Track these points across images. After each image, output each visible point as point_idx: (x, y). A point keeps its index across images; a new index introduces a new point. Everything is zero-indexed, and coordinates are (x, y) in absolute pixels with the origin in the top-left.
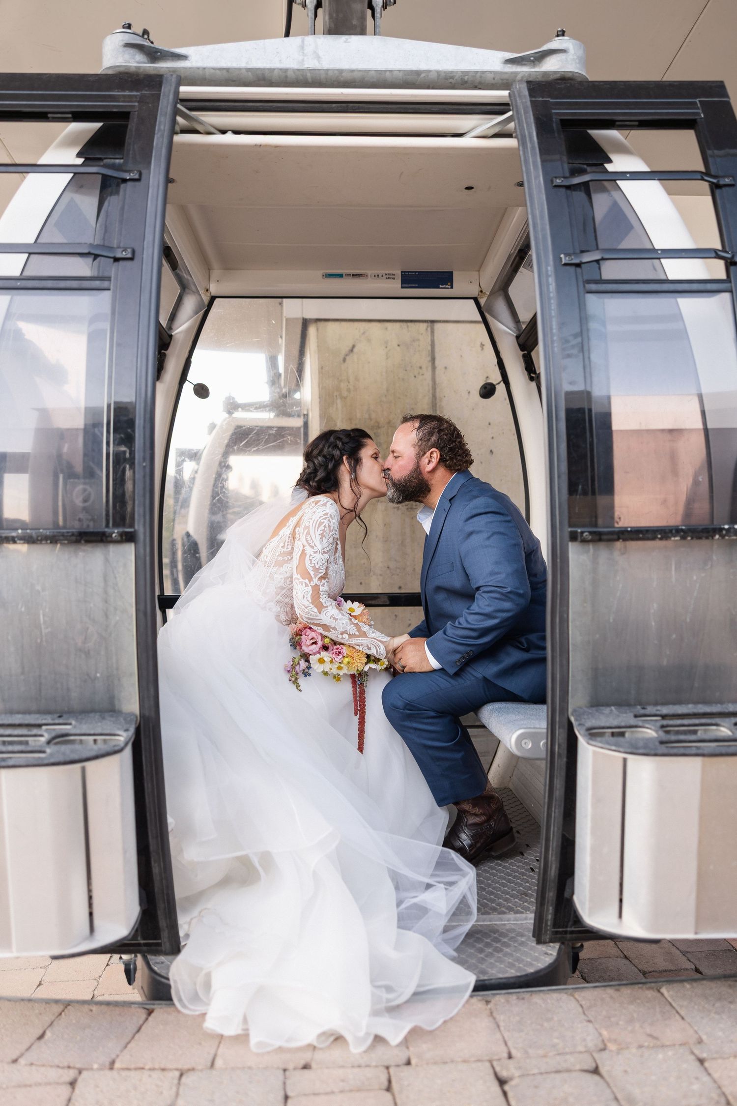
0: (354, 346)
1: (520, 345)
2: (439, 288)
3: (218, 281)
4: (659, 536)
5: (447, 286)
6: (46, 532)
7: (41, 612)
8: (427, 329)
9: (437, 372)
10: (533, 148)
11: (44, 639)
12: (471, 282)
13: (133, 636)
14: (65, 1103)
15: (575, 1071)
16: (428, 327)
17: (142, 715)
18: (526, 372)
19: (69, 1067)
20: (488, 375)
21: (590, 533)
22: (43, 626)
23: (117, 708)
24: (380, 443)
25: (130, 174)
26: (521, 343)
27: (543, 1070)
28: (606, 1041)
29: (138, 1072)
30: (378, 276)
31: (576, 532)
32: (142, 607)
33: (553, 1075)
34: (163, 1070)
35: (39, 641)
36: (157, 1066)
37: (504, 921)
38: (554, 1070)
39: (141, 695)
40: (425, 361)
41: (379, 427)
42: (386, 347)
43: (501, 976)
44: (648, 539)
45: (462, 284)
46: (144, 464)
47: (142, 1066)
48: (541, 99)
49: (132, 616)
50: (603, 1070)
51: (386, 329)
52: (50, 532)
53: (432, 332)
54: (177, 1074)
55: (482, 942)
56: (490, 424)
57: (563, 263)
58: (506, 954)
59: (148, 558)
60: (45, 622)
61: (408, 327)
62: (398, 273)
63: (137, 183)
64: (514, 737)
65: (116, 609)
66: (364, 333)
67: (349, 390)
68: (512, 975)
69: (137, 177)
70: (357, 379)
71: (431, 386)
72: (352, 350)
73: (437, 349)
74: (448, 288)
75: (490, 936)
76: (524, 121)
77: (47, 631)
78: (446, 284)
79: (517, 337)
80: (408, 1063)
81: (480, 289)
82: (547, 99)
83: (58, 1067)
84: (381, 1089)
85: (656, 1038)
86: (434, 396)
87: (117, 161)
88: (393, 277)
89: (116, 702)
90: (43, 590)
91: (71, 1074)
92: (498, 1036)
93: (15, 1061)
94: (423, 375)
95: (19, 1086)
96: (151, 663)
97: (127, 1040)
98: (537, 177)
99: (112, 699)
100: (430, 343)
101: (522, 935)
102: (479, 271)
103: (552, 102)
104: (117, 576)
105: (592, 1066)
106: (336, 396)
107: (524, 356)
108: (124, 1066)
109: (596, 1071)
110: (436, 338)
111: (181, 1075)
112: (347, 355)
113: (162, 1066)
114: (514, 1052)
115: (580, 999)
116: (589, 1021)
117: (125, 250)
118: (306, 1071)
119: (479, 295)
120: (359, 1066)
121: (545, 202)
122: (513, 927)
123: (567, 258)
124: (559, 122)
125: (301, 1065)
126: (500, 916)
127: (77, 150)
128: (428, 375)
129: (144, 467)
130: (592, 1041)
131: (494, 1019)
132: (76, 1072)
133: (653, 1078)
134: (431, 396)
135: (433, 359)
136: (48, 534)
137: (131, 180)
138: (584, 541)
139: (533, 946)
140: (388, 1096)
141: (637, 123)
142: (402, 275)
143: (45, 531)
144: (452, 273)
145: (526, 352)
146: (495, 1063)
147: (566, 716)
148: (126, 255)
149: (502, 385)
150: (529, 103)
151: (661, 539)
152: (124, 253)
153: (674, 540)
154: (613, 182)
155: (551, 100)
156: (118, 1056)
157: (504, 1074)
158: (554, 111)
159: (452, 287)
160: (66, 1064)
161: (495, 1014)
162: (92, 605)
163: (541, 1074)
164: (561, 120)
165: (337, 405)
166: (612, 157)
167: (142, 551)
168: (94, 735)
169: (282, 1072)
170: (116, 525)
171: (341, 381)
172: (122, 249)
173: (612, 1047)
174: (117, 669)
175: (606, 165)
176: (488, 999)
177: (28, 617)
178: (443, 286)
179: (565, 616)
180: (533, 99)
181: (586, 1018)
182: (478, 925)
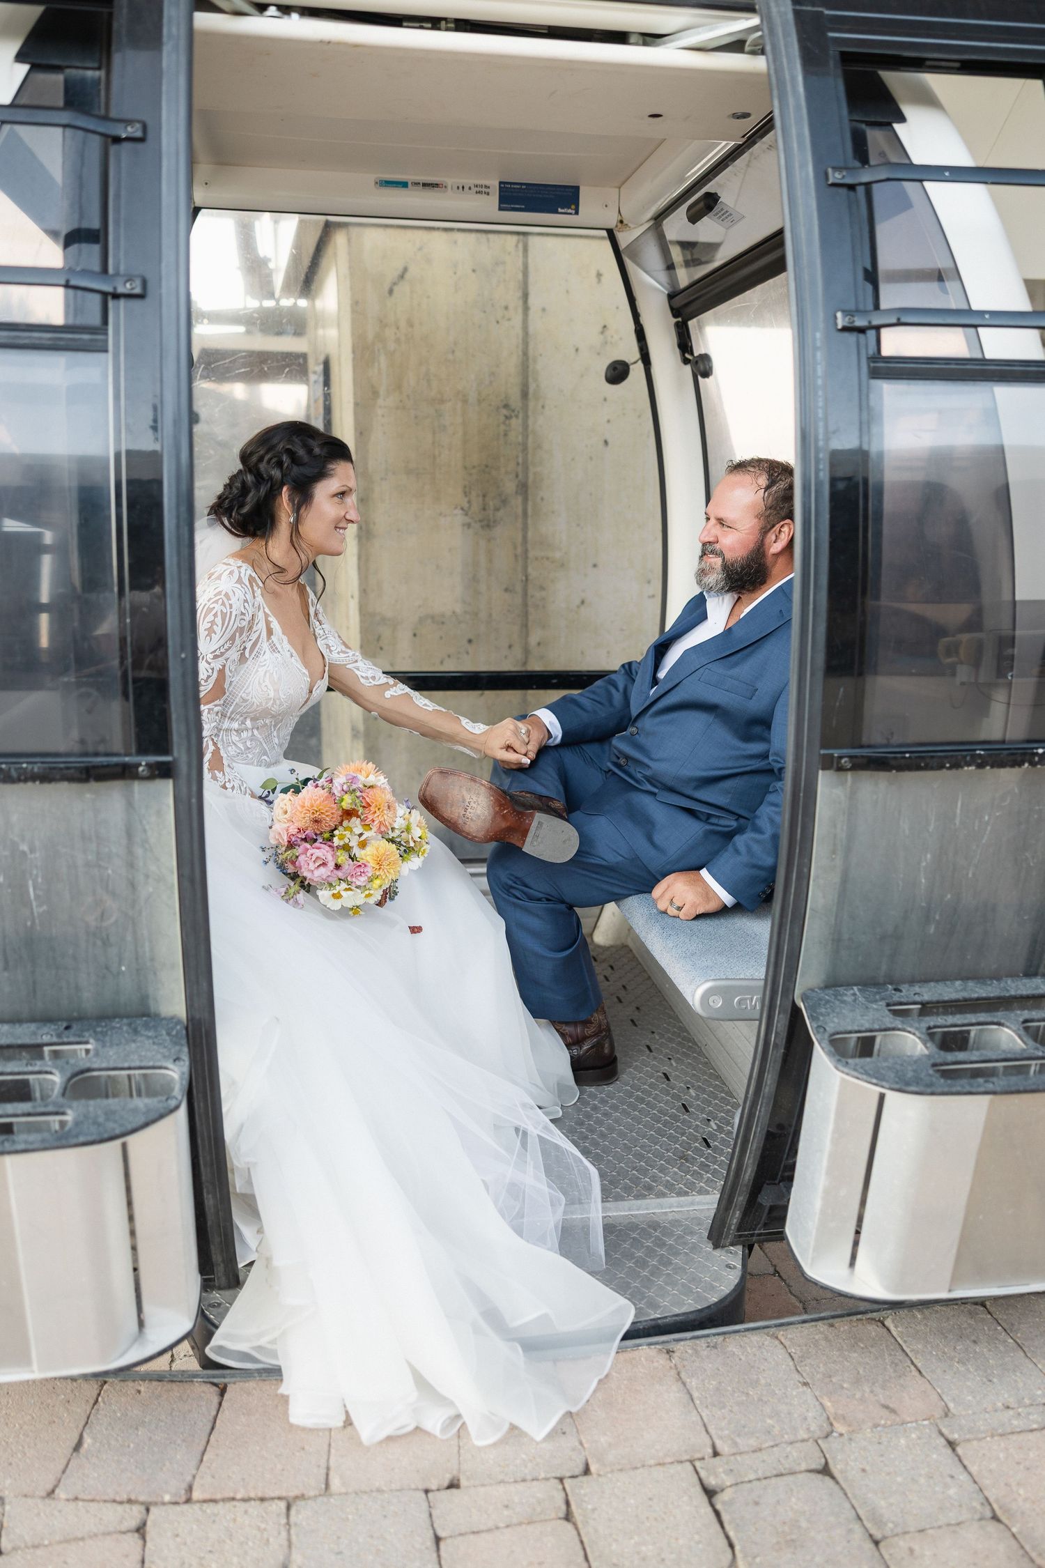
0: (405, 270)
1: (672, 309)
2: (557, 212)
3: (206, 184)
4: (948, 765)
5: (570, 211)
6: (33, 768)
7: (30, 883)
8: (517, 246)
9: (531, 313)
10: (798, 107)
11: (37, 921)
12: (606, 206)
13: (175, 914)
14: (139, 1566)
15: (801, 1472)
16: (518, 242)
17: (190, 1018)
18: (677, 350)
19: (130, 1501)
20: (607, 324)
21: (850, 757)
22: (34, 904)
23: (153, 1009)
24: (445, 427)
25: (126, 127)
26: (675, 306)
27: (760, 1474)
28: (832, 1419)
29: (229, 1505)
30: (463, 187)
31: (832, 756)
32: (187, 871)
33: (774, 1480)
34: (262, 1500)
35: (29, 923)
36: (252, 1495)
37: (666, 1208)
38: (775, 1472)
39: (188, 991)
40: (514, 298)
41: (442, 401)
42: (455, 273)
43: (677, 1311)
44: (932, 769)
45: (594, 208)
46: (183, 656)
47: (231, 1495)
48: (809, 8)
49: (173, 885)
50: (835, 1469)
51: (455, 242)
52: (39, 768)
53: (526, 250)
54: (283, 1505)
55: (643, 1247)
56: (605, 400)
57: (840, 326)
58: (678, 1269)
59: (194, 801)
60: (37, 897)
61: (488, 240)
62: (495, 184)
63: (139, 146)
64: (700, 992)
65: (147, 876)
66: (420, 249)
67: (398, 341)
68: (692, 1309)
69: (139, 134)
70: (410, 324)
71: (521, 337)
72: (402, 277)
73: (531, 279)
74: (571, 214)
75: (650, 1235)
76: (783, 53)
77: (41, 910)
78: (569, 207)
79: (671, 297)
80: (587, 1471)
81: (620, 217)
82: (820, 9)
83: (114, 1501)
84: (560, 1518)
85: (893, 1411)
86: (525, 353)
87: (90, 73)
88: (487, 190)
89: (151, 1003)
90: (32, 850)
91: (133, 1515)
92: (695, 1417)
93: (51, 1493)
94: (509, 320)
95: (67, 1541)
96: (202, 947)
97: (202, 1448)
98: (803, 166)
99: (144, 999)
100: (521, 268)
101: (692, 1233)
102: (620, 188)
103: (827, 15)
104: (147, 827)
105: (818, 1463)
106: (379, 350)
107: (677, 325)
108: (207, 1496)
109: (825, 1471)
110: (530, 261)
111: (288, 1508)
112: (395, 284)
113: (260, 1495)
114: (720, 1446)
115: (787, 1343)
116: (806, 1384)
117: (130, 279)
118: (454, 1491)
119: (617, 226)
120: (524, 1480)
121: (815, 214)
122: (677, 1217)
123: (847, 319)
124: (838, 57)
125: (446, 1483)
126: (659, 1200)
127: (14, 47)
128: (517, 319)
129: (183, 660)
130: (815, 1425)
131: (684, 1384)
132: (142, 1509)
133: (899, 1479)
134: (521, 353)
135: (525, 296)
136: (36, 770)
137: (128, 139)
138: (840, 769)
139: (710, 1253)
140: (569, 1526)
141: (957, 65)
142: (500, 187)
143: (30, 767)
144: (577, 189)
145: (680, 319)
146: (698, 1464)
147: (791, 998)
148: (132, 289)
149: (640, 365)
150: (790, 16)
151: (950, 768)
152: (128, 285)
153: (968, 770)
154: (918, 184)
155: (827, 12)
156: (194, 1477)
157: (712, 1482)
158: (831, 34)
159: (577, 213)
160: (125, 1497)
161: (683, 1375)
162: (110, 872)
163: (759, 1479)
164: (843, 54)
165: (379, 364)
166: (907, 110)
167: (184, 790)
168: (129, 1068)
169: (423, 1495)
170: (142, 751)
171: (386, 325)
172: (125, 278)
173: (840, 1427)
174: (152, 960)
175: (896, 126)
176: (670, 1346)
177: (9, 891)
178: (563, 211)
179: (806, 870)
180: (798, 7)
181: (801, 1380)
182: (631, 1215)
